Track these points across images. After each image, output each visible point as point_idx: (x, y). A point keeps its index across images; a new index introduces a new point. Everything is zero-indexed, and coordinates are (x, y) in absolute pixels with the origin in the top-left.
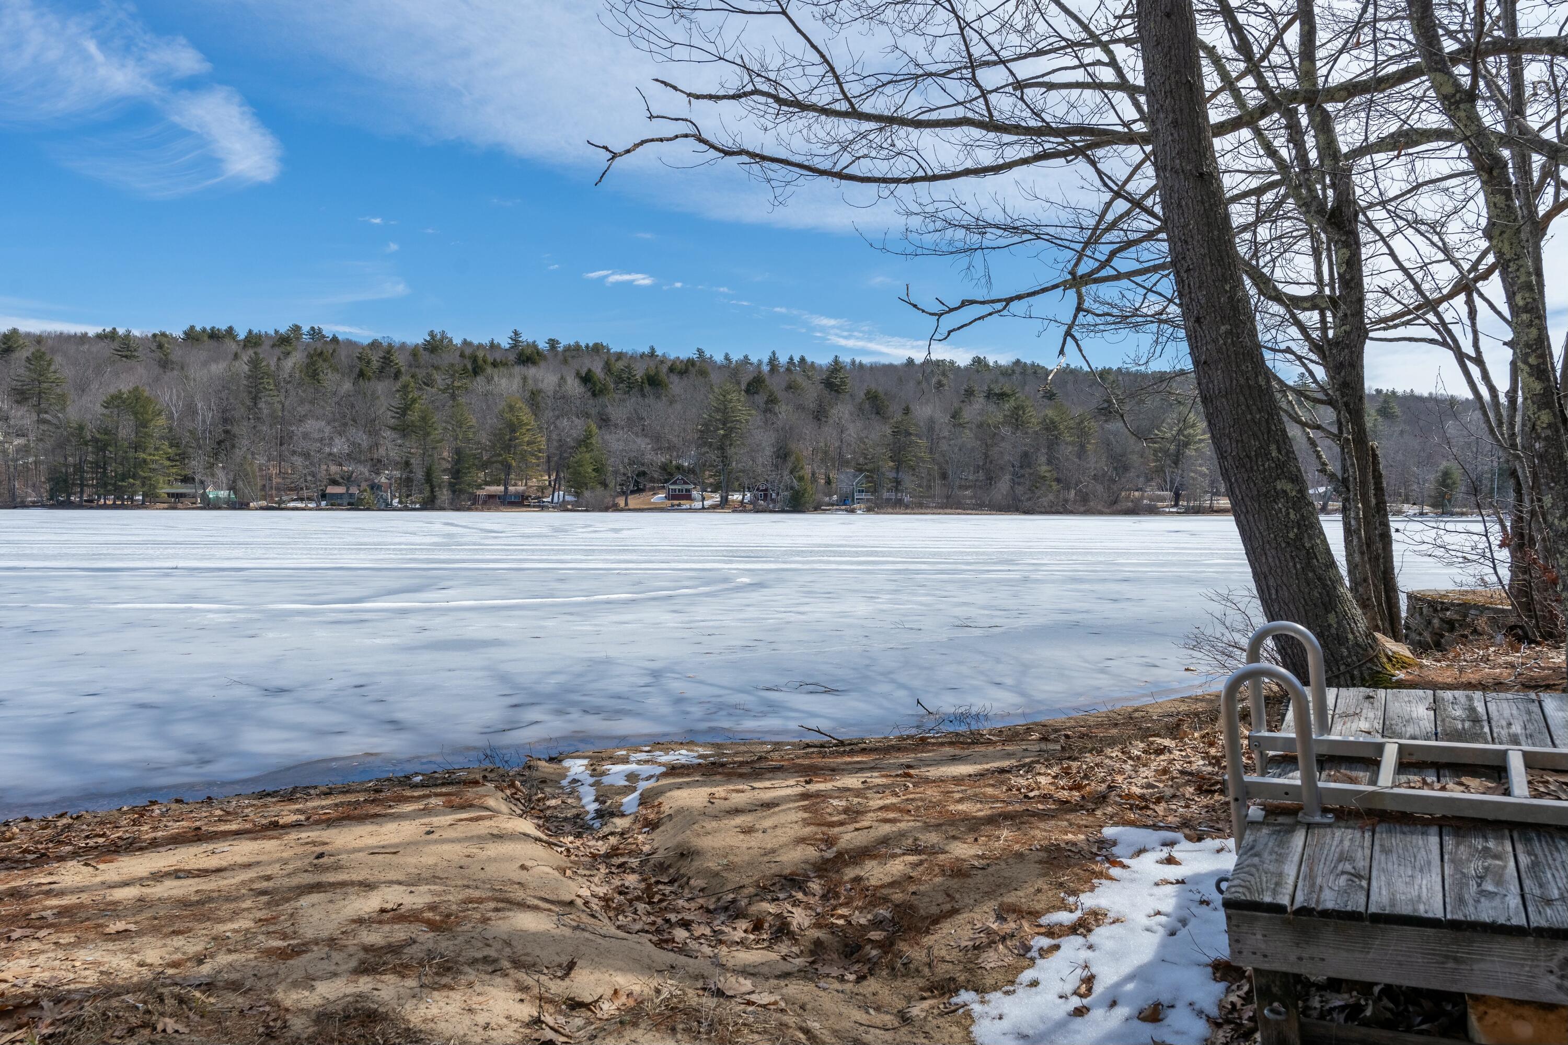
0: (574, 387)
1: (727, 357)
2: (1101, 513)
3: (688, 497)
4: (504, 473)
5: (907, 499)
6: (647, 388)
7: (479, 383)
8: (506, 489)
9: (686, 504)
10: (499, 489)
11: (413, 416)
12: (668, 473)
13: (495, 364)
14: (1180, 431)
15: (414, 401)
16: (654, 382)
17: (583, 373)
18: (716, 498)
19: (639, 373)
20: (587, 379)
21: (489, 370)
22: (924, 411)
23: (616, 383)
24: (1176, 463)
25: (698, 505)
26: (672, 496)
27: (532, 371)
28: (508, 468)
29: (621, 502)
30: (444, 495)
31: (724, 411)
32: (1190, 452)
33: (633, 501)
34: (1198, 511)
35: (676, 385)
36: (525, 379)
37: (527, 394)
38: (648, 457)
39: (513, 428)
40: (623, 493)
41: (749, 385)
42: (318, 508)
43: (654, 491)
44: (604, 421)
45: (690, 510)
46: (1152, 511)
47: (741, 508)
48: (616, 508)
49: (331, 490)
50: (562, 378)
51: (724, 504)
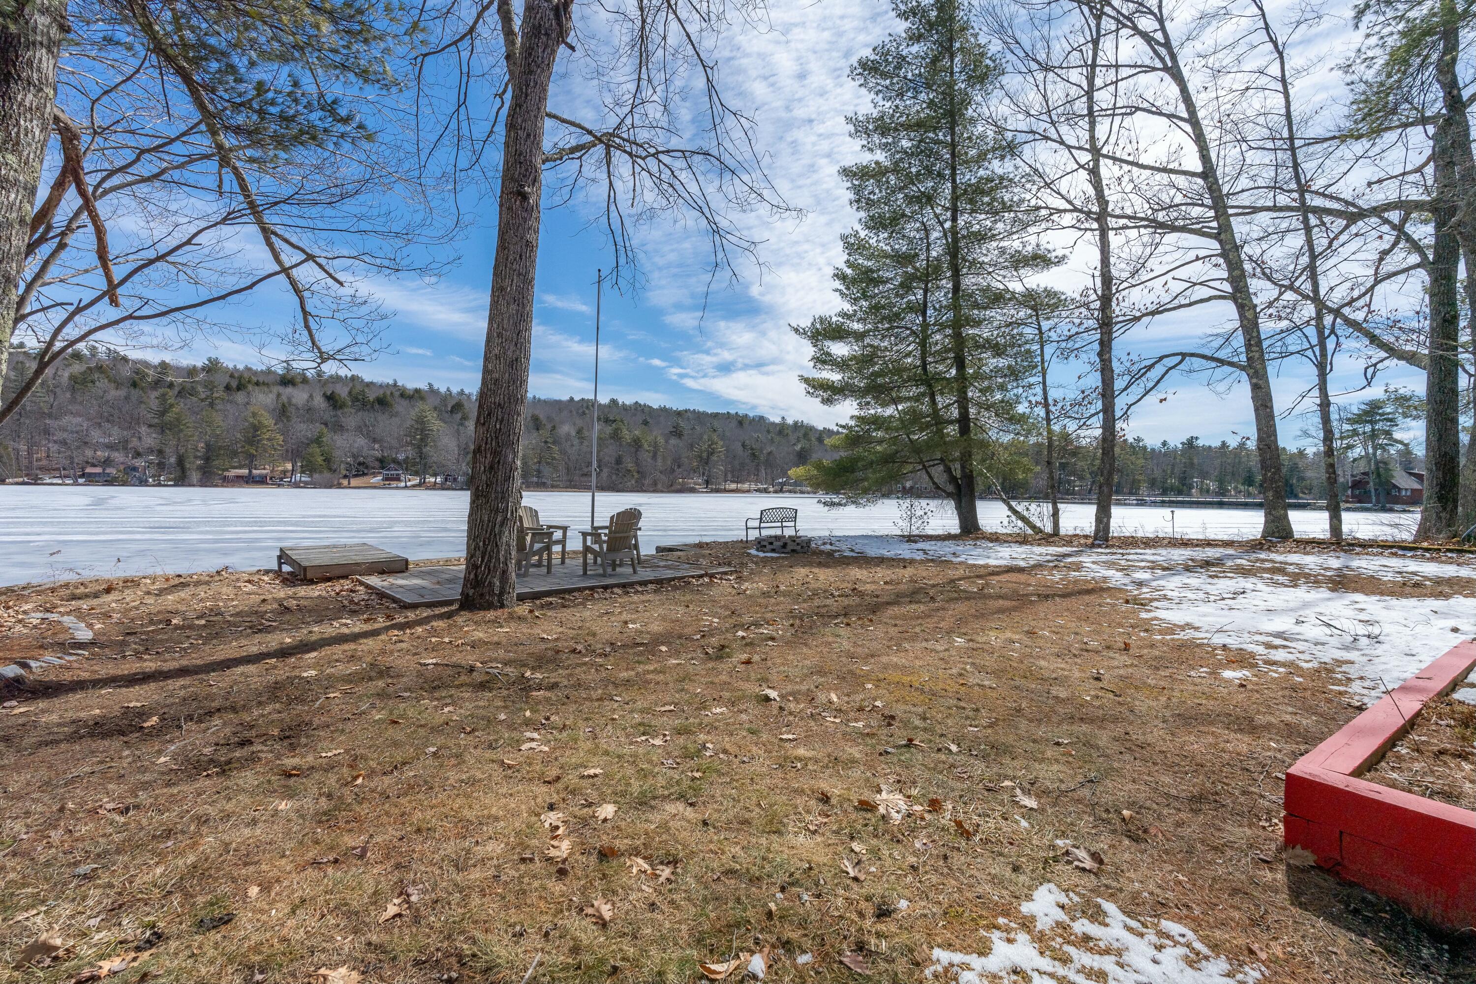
0: (319, 401)
1: (448, 390)
2: (662, 492)
3: (398, 479)
4: (251, 461)
5: (549, 482)
6: (377, 406)
7: (240, 397)
8: (250, 472)
9: (394, 484)
10: (245, 472)
11: (169, 417)
12: (383, 463)
13: (257, 384)
14: (709, 446)
15: (171, 406)
16: (383, 402)
17: (329, 393)
18: (416, 481)
19: (372, 396)
20: (331, 398)
21: (250, 387)
22: (566, 429)
23: (353, 402)
24: (707, 463)
25: (403, 484)
26: (387, 479)
27: (289, 390)
28: (252, 457)
29: (345, 482)
30: (195, 476)
31: (423, 423)
32: (714, 458)
33: (354, 482)
34: (717, 491)
35: (401, 406)
36: (279, 395)
37: (280, 406)
38: (365, 452)
39: (256, 428)
40: (345, 477)
41: (453, 407)
42: (76, 484)
43: (374, 475)
44: (338, 428)
45: (397, 488)
46: (692, 490)
47: (434, 487)
48: (339, 486)
49: (89, 470)
50: (311, 396)
51: (420, 485)
